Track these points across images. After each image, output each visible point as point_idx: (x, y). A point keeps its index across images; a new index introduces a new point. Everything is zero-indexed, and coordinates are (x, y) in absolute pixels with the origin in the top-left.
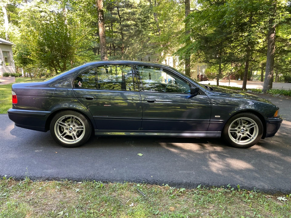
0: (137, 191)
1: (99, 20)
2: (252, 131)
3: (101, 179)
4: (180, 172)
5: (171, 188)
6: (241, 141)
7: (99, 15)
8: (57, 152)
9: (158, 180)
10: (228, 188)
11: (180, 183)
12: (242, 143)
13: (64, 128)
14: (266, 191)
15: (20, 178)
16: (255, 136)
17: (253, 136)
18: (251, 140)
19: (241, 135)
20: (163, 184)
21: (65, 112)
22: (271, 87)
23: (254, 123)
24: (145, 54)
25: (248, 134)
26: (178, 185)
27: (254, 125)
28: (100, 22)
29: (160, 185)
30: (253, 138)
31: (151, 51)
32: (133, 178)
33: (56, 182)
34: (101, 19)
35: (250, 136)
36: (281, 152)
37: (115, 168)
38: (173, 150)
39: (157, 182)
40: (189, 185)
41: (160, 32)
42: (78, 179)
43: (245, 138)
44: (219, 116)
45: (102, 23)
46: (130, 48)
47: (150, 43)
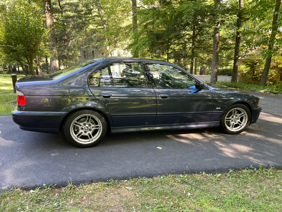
0: (183, 182)
1: (46, 11)
2: (242, 119)
3: (144, 175)
4: (206, 160)
5: (207, 175)
6: (234, 129)
7: (46, 5)
8: (76, 153)
9: (194, 170)
10: (251, 169)
11: (213, 169)
12: (234, 130)
13: (80, 128)
14: (278, 167)
15: (61, 185)
16: (244, 123)
17: (243, 123)
18: (241, 127)
19: (234, 123)
20: (201, 173)
21: (82, 111)
22: (216, 80)
23: (245, 112)
24: (90, 47)
25: (239, 122)
26: (212, 171)
27: (244, 113)
28: (47, 12)
29: (198, 173)
30: (243, 125)
31: (97, 45)
32: (173, 170)
33: (104, 183)
34: (48, 10)
35: (240, 123)
36: (263, 135)
37: (149, 163)
38: (183, 141)
39: (194, 172)
40: (221, 171)
41: (105, 25)
42: (123, 178)
43: (236, 126)
44: (220, 108)
45: (50, 14)
46: (74, 40)
47: (95, 36)
